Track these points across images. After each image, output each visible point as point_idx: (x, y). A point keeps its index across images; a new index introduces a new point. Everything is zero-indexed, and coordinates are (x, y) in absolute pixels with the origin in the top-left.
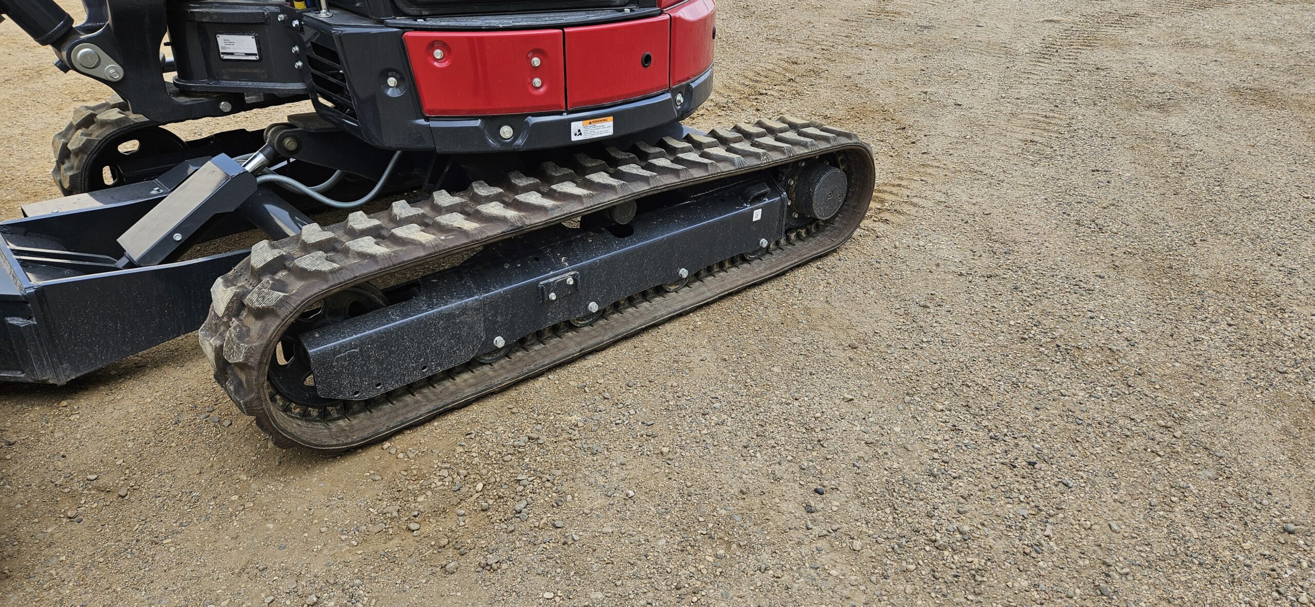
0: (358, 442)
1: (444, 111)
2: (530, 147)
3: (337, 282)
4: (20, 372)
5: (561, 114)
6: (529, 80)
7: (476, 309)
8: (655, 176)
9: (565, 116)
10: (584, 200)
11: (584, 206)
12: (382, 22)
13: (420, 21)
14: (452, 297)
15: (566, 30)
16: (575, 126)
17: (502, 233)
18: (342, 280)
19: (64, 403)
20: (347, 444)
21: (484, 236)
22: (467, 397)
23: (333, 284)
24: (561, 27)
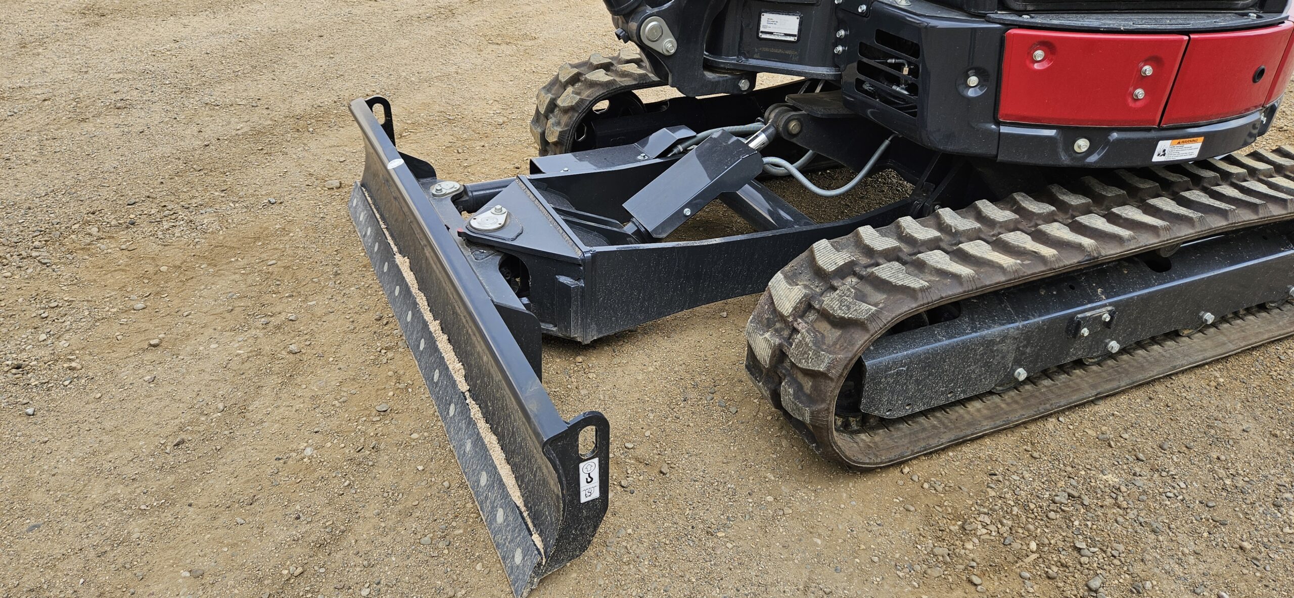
0: (886, 463)
1: (1024, 118)
2: (1105, 165)
3: (926, 301)
4: (552, 326)
5: (1151, 130)
6: (1131, 89)
7: (1015, 339)
8: (1234, 210)
9: (1155, 134)
10: (1161, 232)
11: (1160, 239)
12: (983, 16)
13: (1026, 17)
14: (994, 322)
15: (1192, 36)
16: (1161, 145)
17: (1078, 262)
18: (930, 300)
19: (579, 359)
20: (877, 463)
21: (1062, 264)
22: (985, 430)
23: (922, 303)
24: (1190, 32)
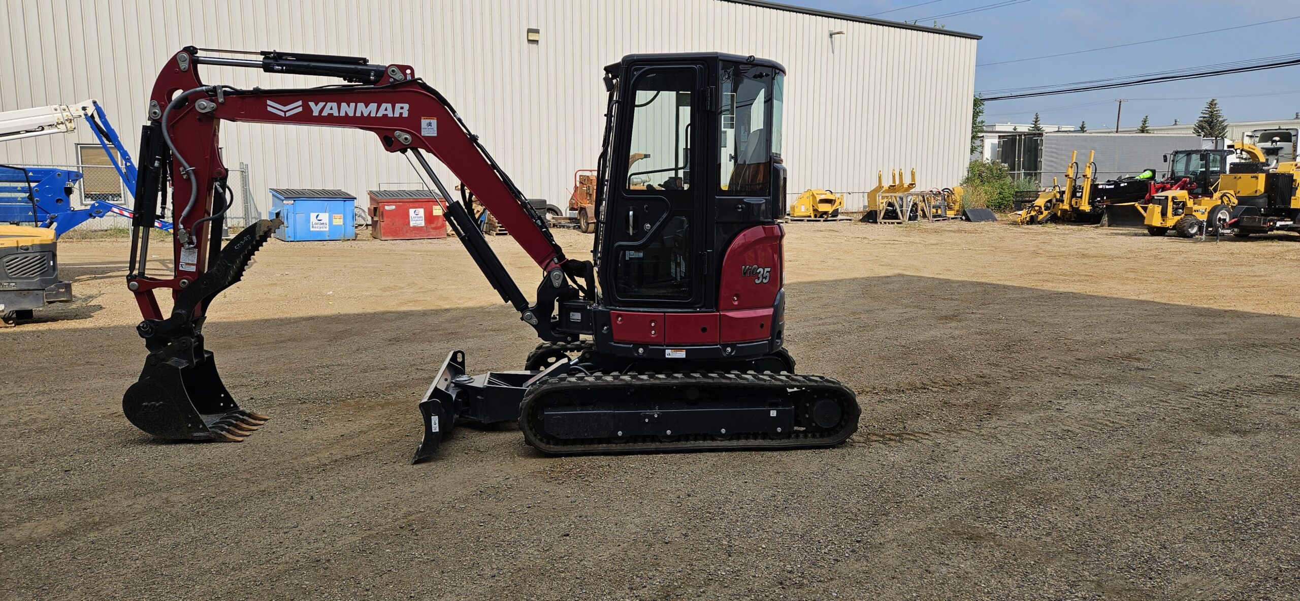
1: (621, 340)
2: (649, 358)
5: (663, 346)
6: (650, 332)
9: (665, 347)
15: (666, 314)
16: (667, 351)
24: (664, 312)
